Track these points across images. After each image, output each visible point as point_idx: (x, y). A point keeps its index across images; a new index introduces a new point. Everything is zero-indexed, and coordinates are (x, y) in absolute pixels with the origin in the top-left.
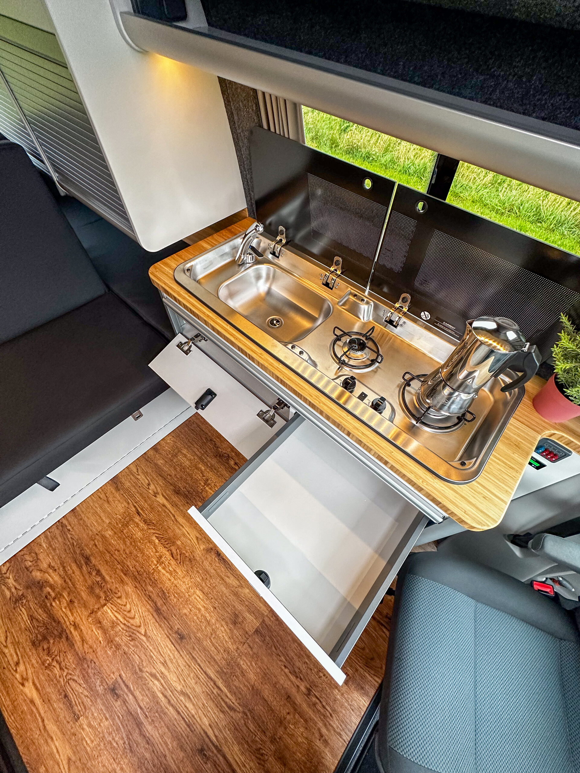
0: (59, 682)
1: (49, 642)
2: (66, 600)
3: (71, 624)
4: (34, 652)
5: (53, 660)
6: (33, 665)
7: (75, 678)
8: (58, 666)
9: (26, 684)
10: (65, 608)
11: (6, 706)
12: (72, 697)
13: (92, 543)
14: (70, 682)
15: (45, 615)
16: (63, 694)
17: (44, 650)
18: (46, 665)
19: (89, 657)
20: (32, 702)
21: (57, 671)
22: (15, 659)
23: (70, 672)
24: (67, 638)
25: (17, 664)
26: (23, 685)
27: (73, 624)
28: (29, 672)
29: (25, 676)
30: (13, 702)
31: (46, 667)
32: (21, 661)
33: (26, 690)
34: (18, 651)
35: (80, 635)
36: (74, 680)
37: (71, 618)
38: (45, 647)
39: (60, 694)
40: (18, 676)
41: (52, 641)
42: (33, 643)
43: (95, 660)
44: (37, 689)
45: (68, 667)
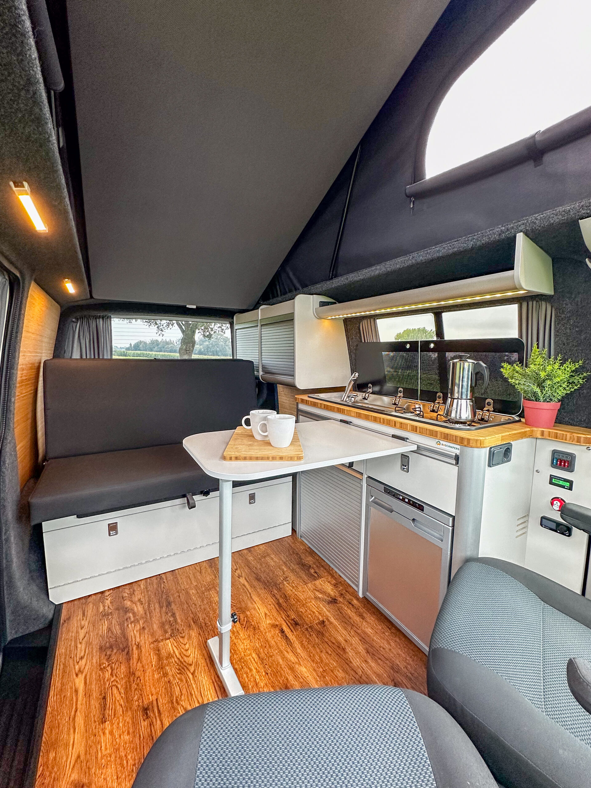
0: (105, 684)
1: (112, 651)
2: (140, 625)
3: (135, 644)
4: (98, 654)
5: (109, 665)
6: (92, 663)
7: (119, 686)
8: (110, 671)
9: (80, 676)
10: (137, 631)
11: (56, 687)
12: (109, 701)
13: (177, 594)
14: (113, 687)
15: (120, 631)
16: (103, 695)
17: (106, 655)
18: (102, 667)
19: (138, 674)
20: (76, 691)
21: (107, 675)
22: (82, 654)
23: (117, 679)
24: (128, 653)
25: (82, 658)
26: (77, 675)
27: (137, 644)
28: (87, 668)
29: (81, 670)
30: (63, 684)
31: (101, 668)
32: (85, 657)
33: (77, 681)
34: (87, 649)
35: (138, 655)
36: (117, 687)
37: (138, 640)
38: (108, 653)
39: (101, 695)
40: (77, 667)
41: (115, 651)
42: (101, 648)
43: (141, 678)
44: (85, 683)
45: (117, 675)
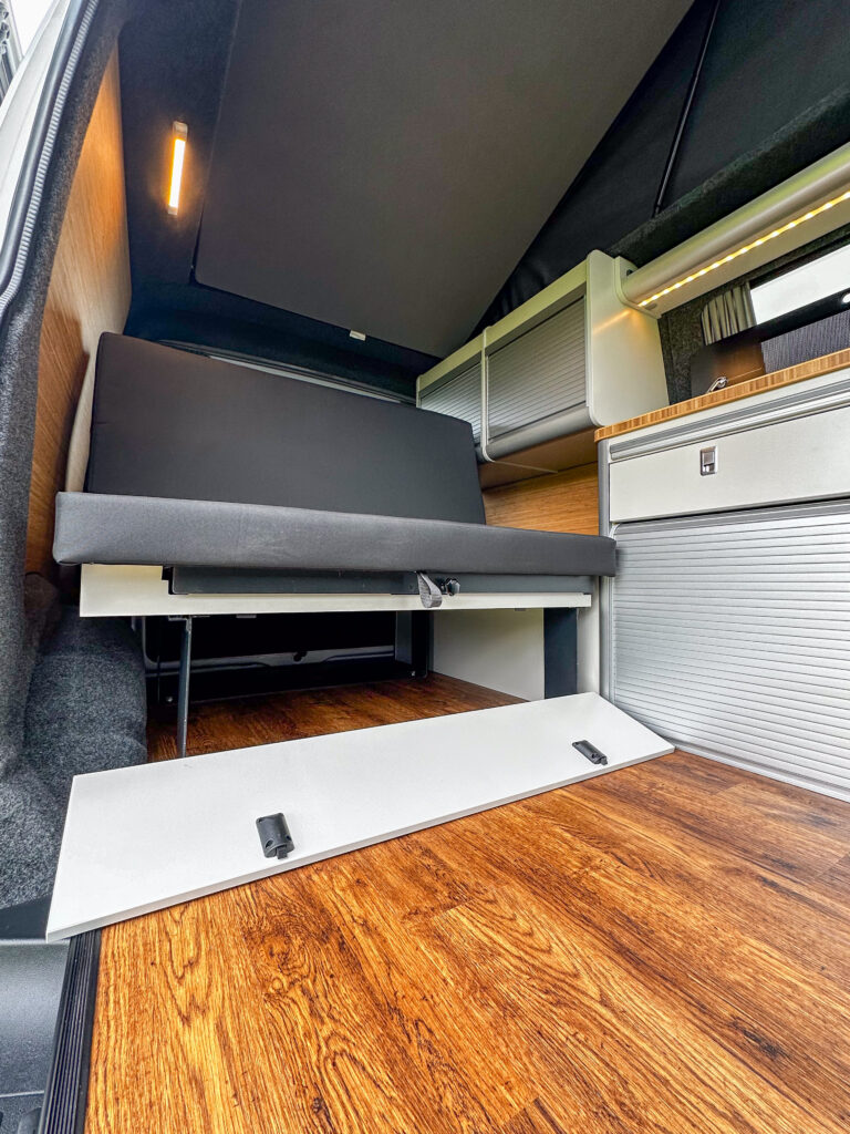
0: (302, 1050)
1: (289, 941)
2: (346, 877)
3: (354, 921)
4: (245, 951)
5: (292, 984)
6: (230, 979)
7: (359, 1055)
8: (304, 1003)
9: (197, 1021)
10: (343, 890)
12: (342, 1116)
14: (338, 1061)
16: (311, 1093)
17: (272, 955)
18: (271, 990)
19: (413, 1008)
20: (197, 1082)
21: (300, 1015)
22: (191, 953)
23: (342, 1031)
24: (342, 945)
25: (192, 964)
26: (186, 1020)
28: (216, 994)
29: (199, 1001)
30: (136, 1057)
31: (268, 995)
32: (203, 961)
33: (190, 1039)
35: (379, 950)
36: (353, 1060)
37: (357, 911)
38: (277, 949)
39: (302, 1091)
40: (180, 993)
41: (297, 942)
42: (248, 935)
43: (429, 1022)
44: (225, 1045)
45: (337, 1017)
